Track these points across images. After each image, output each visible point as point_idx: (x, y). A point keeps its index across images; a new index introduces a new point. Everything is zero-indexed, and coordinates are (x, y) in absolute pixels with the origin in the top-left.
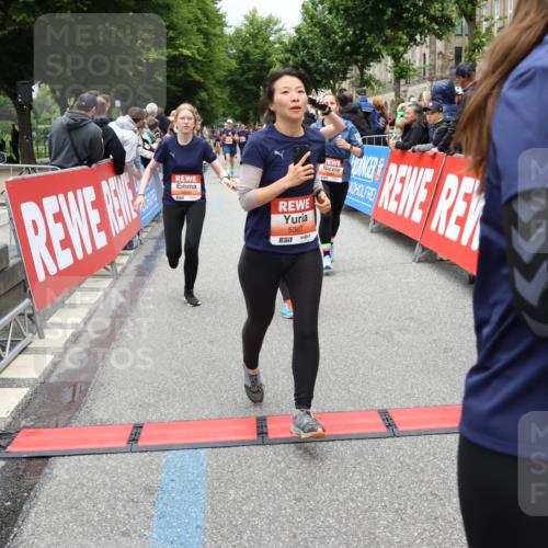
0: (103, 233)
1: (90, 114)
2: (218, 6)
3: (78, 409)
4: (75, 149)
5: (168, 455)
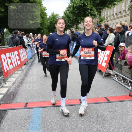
0: (19, 61)
2: (45, 12)
3: (14, 99)
4: (13, 43)
5: (33, 109)
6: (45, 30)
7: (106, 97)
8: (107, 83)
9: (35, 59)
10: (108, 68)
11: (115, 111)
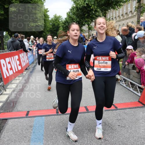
1: (17, 38)
2: (47, 13)
3: (14, 108)
4: (13, 47)
5: (36, 118)
9: (36, 64)
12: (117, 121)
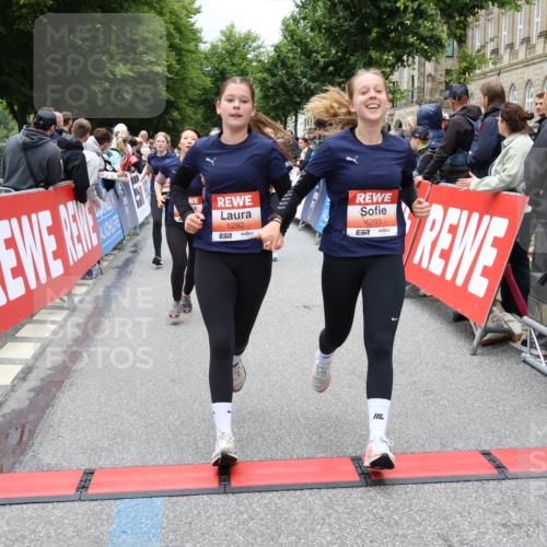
0: (59, 261)
1: (49, 133)
2: (192, 20)
3: (23, 453)
4: (31, 170)
5: (121, 504)
6: (189, 111)
7: (486, 448)
8: (493, 380)
9: (134, 252)
10: (499, 306)
11: (537, 524)
12: (504, 530)
